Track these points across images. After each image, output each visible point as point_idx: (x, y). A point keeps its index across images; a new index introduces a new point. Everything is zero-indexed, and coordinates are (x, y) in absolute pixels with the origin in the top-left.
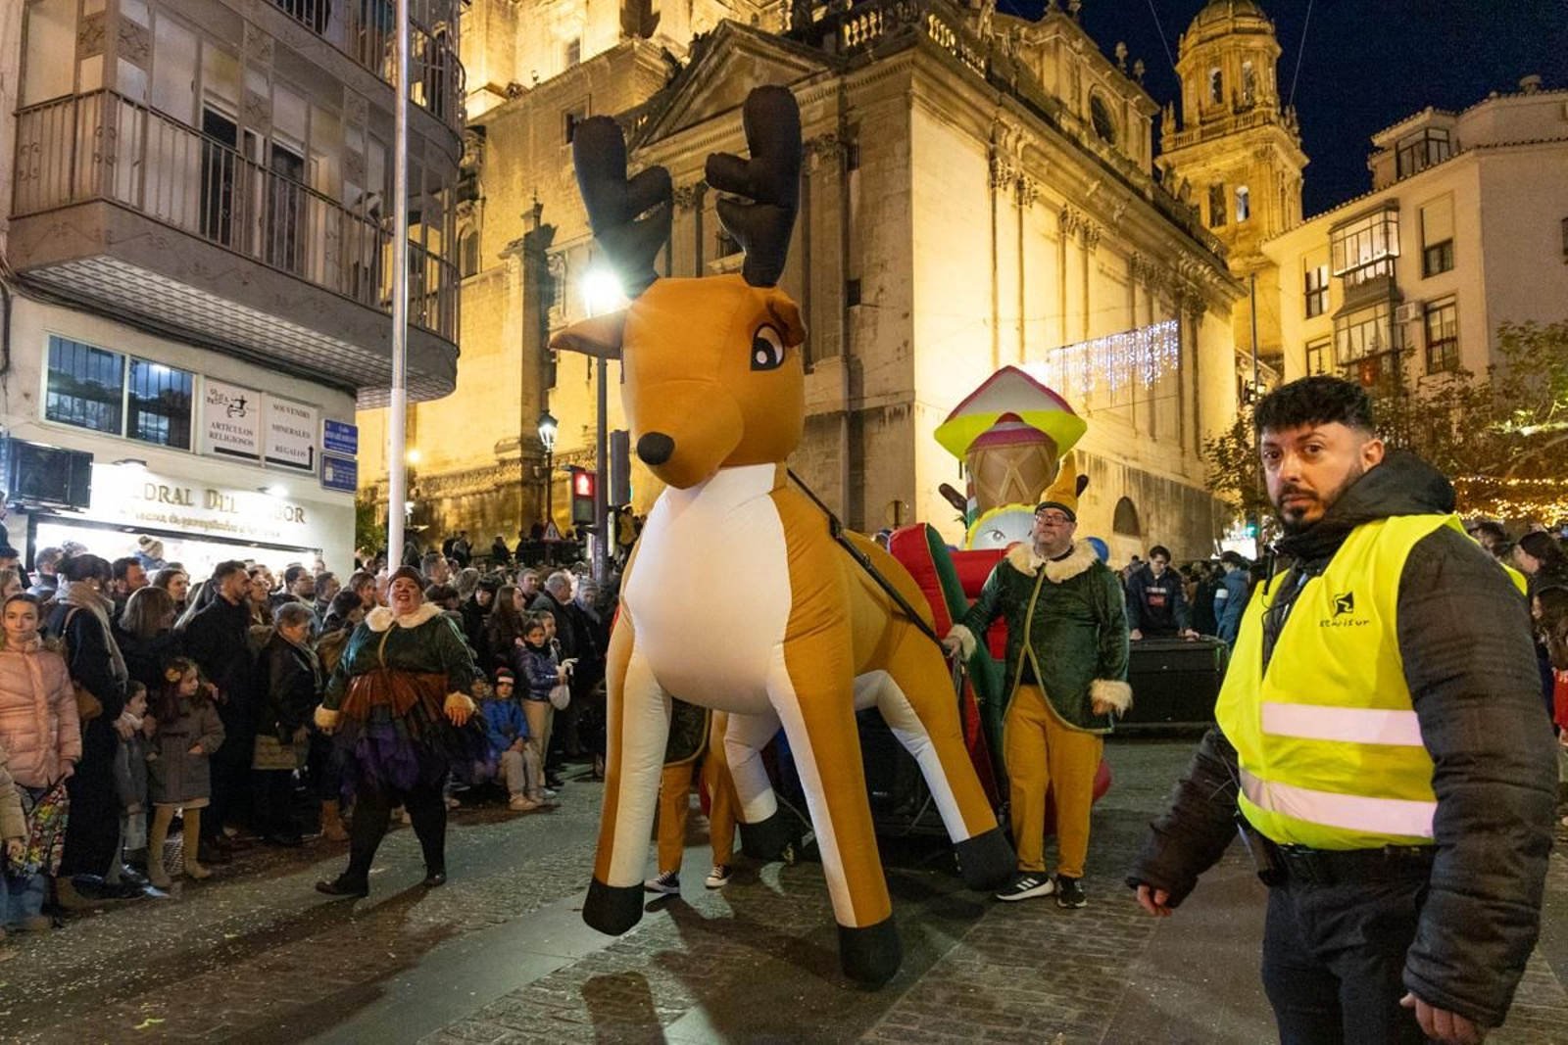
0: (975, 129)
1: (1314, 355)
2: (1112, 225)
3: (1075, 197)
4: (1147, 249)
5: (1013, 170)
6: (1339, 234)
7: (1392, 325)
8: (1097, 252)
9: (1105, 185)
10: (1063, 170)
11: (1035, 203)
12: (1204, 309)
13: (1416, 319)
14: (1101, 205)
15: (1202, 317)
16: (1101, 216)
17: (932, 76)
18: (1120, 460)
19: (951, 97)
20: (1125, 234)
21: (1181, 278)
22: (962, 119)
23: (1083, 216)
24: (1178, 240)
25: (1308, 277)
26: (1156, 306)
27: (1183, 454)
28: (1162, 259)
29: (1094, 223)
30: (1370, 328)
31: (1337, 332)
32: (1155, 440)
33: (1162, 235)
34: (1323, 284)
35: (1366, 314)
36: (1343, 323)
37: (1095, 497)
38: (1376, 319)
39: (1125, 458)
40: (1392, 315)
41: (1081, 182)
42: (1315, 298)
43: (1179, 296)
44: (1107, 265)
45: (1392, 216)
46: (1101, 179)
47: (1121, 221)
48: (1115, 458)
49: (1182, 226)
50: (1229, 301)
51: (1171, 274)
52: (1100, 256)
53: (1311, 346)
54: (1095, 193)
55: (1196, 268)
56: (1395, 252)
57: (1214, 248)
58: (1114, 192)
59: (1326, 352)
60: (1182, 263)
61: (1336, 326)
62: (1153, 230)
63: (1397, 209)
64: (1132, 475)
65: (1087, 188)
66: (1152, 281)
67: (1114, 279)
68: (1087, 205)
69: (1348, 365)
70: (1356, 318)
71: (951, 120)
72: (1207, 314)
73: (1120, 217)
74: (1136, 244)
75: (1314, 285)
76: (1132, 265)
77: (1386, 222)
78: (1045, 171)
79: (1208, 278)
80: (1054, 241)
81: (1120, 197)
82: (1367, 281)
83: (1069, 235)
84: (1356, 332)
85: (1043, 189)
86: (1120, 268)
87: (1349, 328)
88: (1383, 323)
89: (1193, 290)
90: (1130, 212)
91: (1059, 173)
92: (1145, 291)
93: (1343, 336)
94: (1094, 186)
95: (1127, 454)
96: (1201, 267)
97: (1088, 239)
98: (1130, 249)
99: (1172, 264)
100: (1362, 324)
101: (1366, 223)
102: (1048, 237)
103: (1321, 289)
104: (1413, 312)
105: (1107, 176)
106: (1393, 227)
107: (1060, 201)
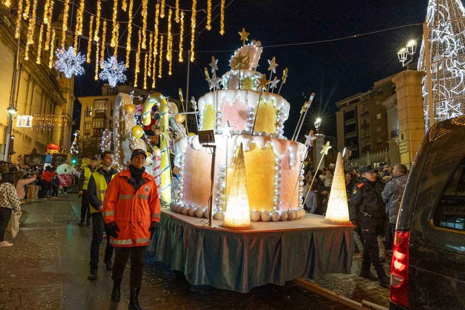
0: (12, 48)
1: (87, 125)
2: (40, 80)
3: (33, 71)
4: (47, 87)
5: (21, 62)
6: (96, 102)
7: (104, 123)
8: (36, 86)
9: (41, 70)
10: (32, 64)
11: (24, 71)
12: (57, 104)
13: (109, 123)
14: (38, 75)
15: (56, 106)
16: (38, 77)
17: (4, 32)
18: (35, 139)
19: (9, 40)
20: (43, 83)
21: (53, 96)
22: (9, 45)
23: (34, 77)
24: (54, 87)
25: (88, 108)
26: (47, 102)
27: (48, 139)
28: (50, 91)
29: (36, 79)
30: (100, 122)
31: (93, 121)
32: (43, 135)
33: (51, 85)
34: (91, 111)
35: (99, 120)
36: (94, 120)
37: (28, 148)
38: (101, 121)
39: (36, 139)
40: (104, 121)
41: (35, 68)
42: (89, 113)
43: (52, 101)
44: (38, 89)
45: (107, 102)
46: (40, 69)
47: (42, 80)
48: (34, 138)
49: (55, 83)
50: (62, 103)
51: (51, 95)
52: (36, 88)
53: (87, 123)
54: (38, 72)
55: (57, 95)
56: (106, 109)
57: (60, 90)
58: (42, 72)
59: (90, 125)
60: (54, 93)
61: (93, 120)
62: (49, 84)
63: (107, 101)
64: (37, 143)
65: (36, 70)
66: (47, 95)
67: (39, 93)
68: (36, 74)
69: (94, 129)
70: (97, 120)
71: (7, 45)
72: (57, 106)
73: (42, 79)
74: (45, 86)
75: (89, 110)
76: (43, 91)
77: (105, 103)
78: (27, 63)
79: (59, 97)
80: (27, 81)
81: (44, 74)
82: (100, 113)
83: (31, 81)
84: (97, 123)
85: (26, 68)
86: (40, 91)
87: (95, 121)
88: (102, 122)
89: (55, 99)
90: (45, 78)
91: (30, 65)
92: (45, 98)
93: (94, 123)
94: (38, 70)
95: (36, 138)
96: (58, 95)
97: (35, 83)
98: (43, 87)
99: (52, 92)
100: (98, 121)
101: (101, 101)
102: (25, 80)
103: (90, 112)
104: (108, 122)
105: (42, 69)
106: (106, 104)
107: (30, 72)
